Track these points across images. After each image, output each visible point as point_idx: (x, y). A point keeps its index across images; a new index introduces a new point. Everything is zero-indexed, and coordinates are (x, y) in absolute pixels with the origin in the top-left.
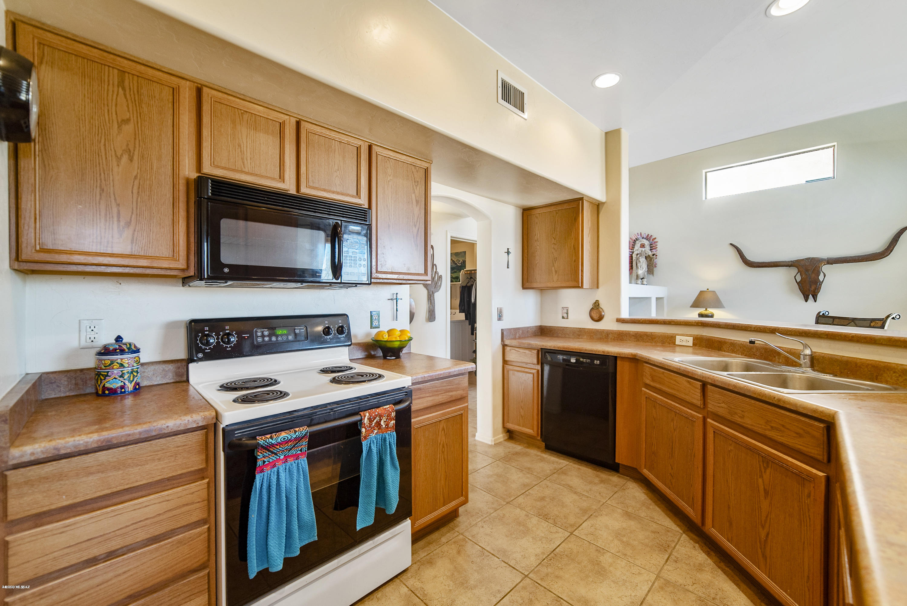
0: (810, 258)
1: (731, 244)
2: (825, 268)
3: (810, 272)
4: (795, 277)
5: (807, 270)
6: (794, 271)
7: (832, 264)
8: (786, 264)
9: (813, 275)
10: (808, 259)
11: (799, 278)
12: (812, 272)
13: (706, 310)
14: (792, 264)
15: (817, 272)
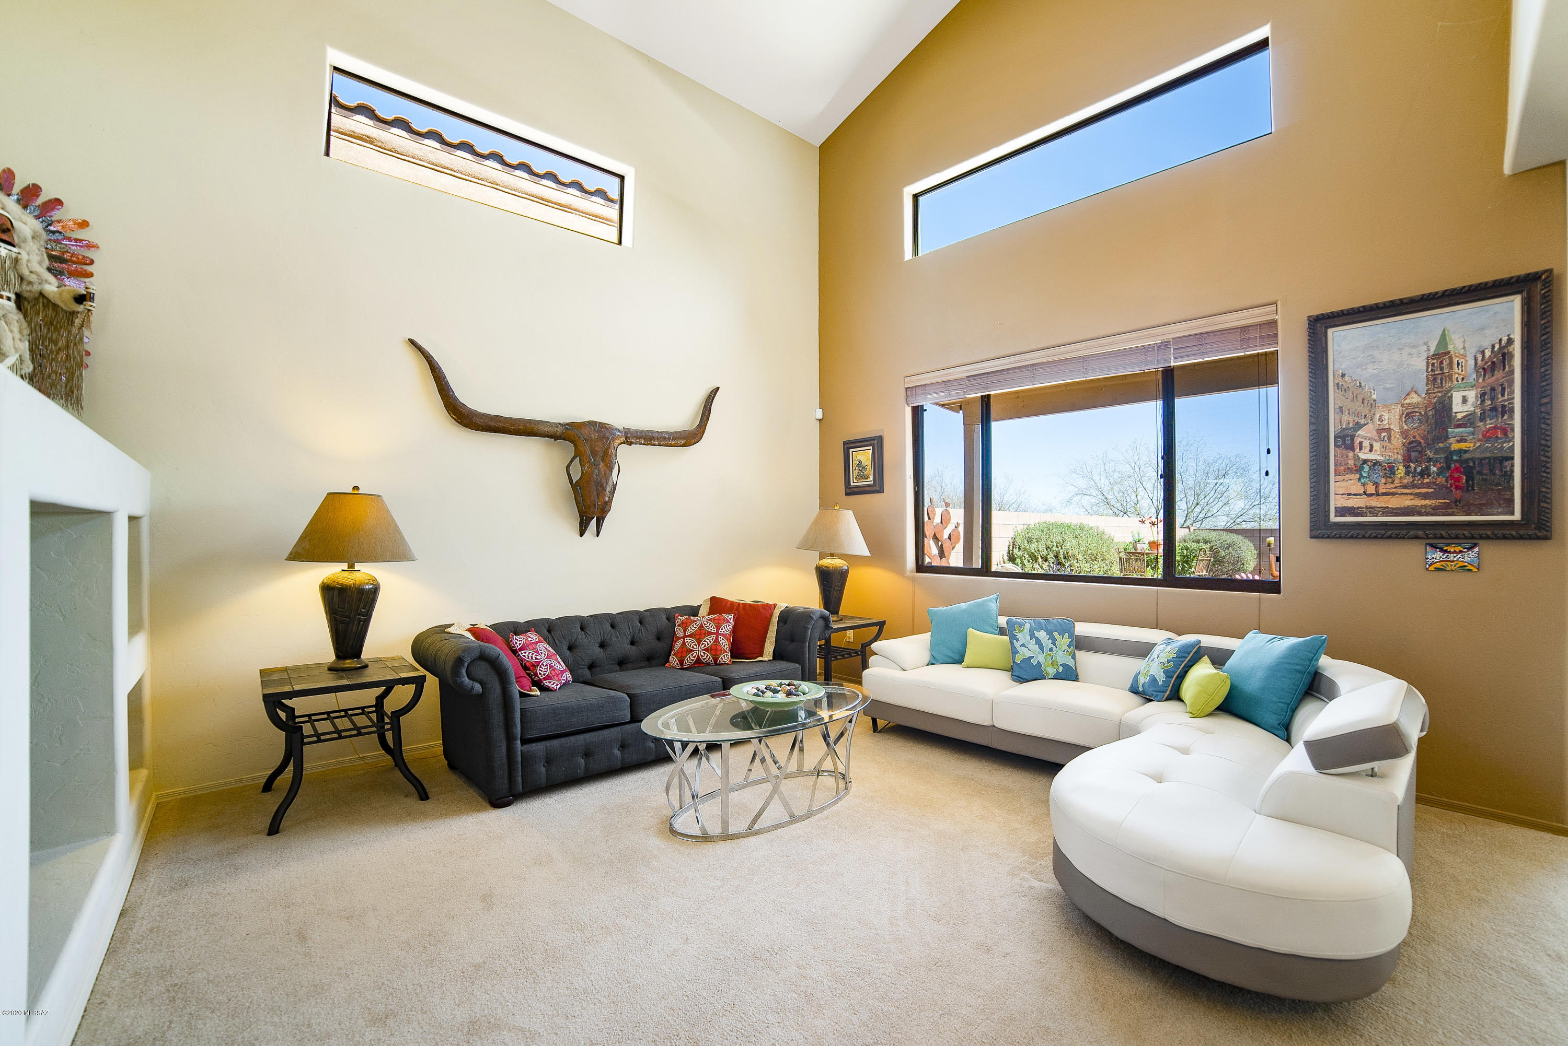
1: (413, 341)
3: (597, 458)
4: (568, 467)
5: (594, 453)
6: (566, 452)
7: (631, 444)
8: (552, 430)
9: (604, 467)
10: (592, 423)
11: (576, 473)
12: (601, 459)
13: (351, 568)
14: (563, 433)
15: (607, 459)
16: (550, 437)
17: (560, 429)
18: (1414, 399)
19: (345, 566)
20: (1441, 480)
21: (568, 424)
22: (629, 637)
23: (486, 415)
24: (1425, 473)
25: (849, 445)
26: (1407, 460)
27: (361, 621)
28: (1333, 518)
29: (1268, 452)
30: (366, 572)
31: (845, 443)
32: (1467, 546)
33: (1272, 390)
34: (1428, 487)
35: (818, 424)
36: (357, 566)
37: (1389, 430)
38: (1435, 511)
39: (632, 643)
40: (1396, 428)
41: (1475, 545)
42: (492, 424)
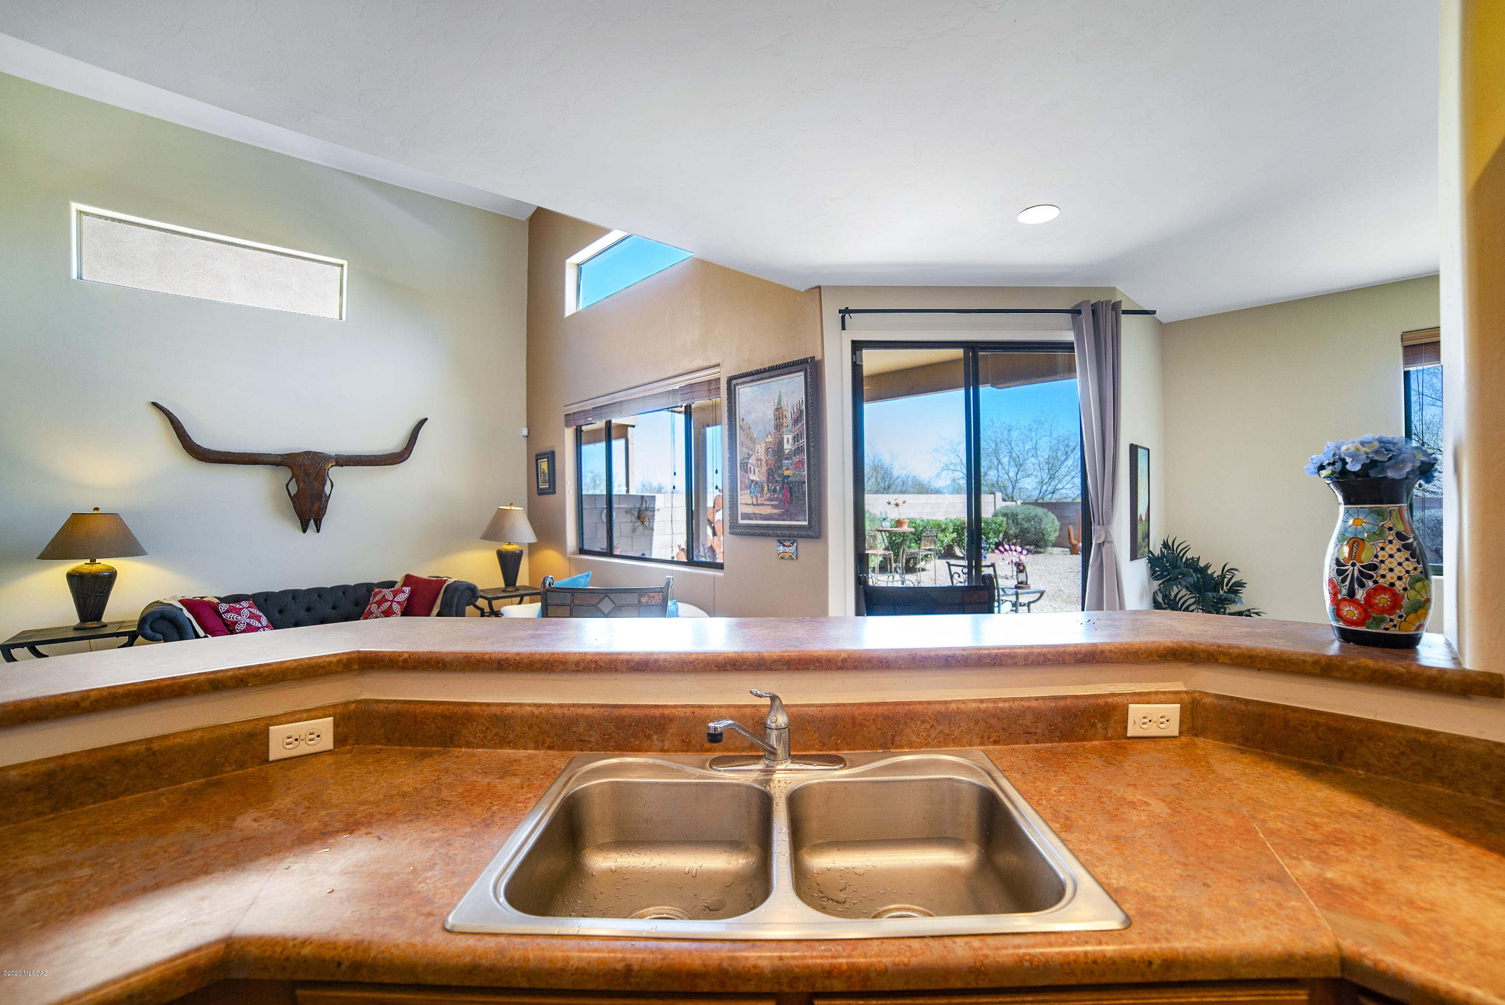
0: (310, 452)
1: (154, 404)
2: (335, 473)
3: (311, 478)
4: (287, 485)
5: (307, 475)
6: (284, 474)
7: (342, 466)
8: (273, 460)
9: (317, 484)
10: (308, 453)
11: (294, 489)
12: (315, 478)
13: (93, 561)
14: (281, 461)
15: (321, 478)
16: (272, 464)
17: (279, 459)
18: (770, 439)
19: (88, 561)
20: (781, 496)
21: (287, 455)
22: (332, 604)
23: (218, 452)
24: (775, 491)
25: (539, 457)
26: (768, 481)
27: (97, 597)
28: (741, 522)
29: (717, 472)
30: (105, 563)
31: (537, 456)
32: (792, 542)
33: (719, 427)
34: (776, 501)
35: (525, 440)
36: (98, 561)
37: (761, 460)
38: (780, 517)
39: (334, 608)
40: (763, 458)
41: (795, 541)
42: (223, 458)
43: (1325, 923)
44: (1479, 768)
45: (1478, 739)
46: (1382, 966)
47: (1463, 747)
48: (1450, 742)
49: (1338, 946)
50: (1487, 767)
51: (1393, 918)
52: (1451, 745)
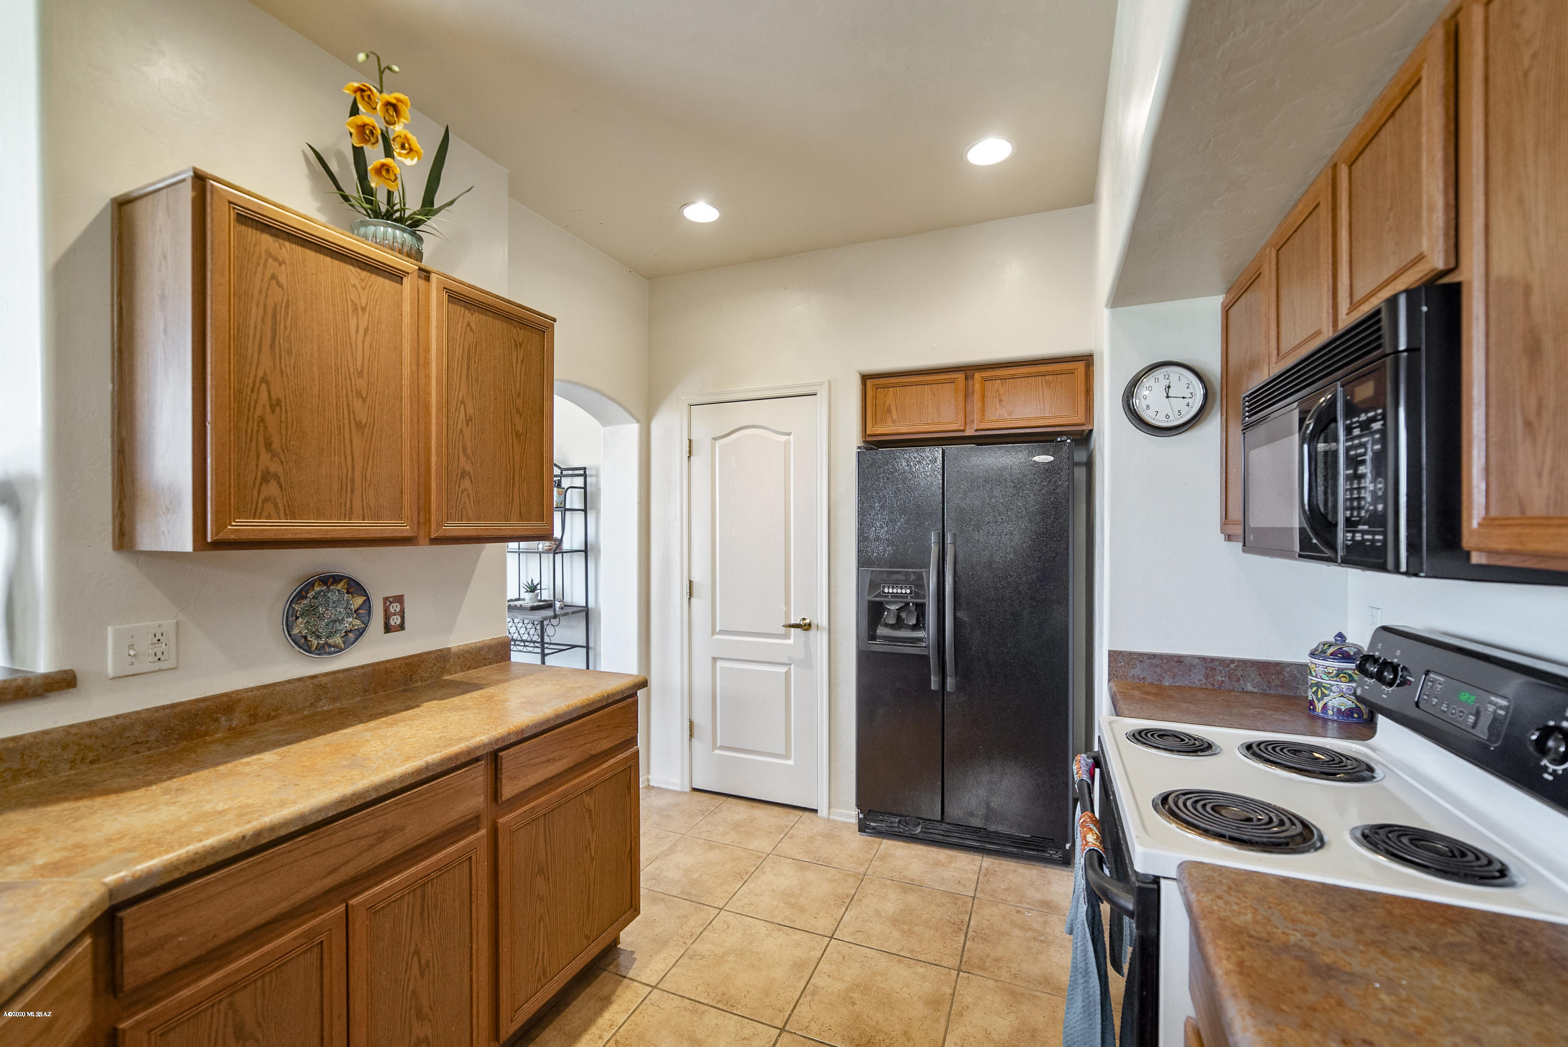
43: (84, 880)
44: (59, 750)
45: (56, 728)
46: (138, 874)
47: (46, 739)
48: (35, 738)
49: (105, 884)
50: (65, 747)
51: (114, 851)
52: (37, 741)
